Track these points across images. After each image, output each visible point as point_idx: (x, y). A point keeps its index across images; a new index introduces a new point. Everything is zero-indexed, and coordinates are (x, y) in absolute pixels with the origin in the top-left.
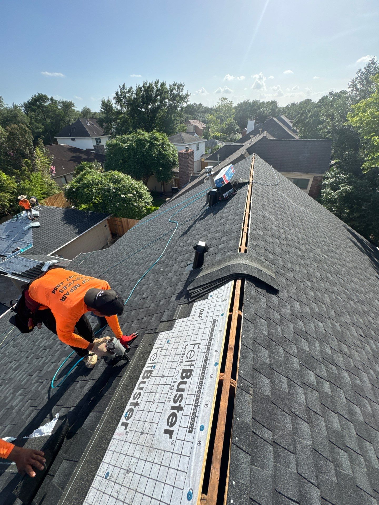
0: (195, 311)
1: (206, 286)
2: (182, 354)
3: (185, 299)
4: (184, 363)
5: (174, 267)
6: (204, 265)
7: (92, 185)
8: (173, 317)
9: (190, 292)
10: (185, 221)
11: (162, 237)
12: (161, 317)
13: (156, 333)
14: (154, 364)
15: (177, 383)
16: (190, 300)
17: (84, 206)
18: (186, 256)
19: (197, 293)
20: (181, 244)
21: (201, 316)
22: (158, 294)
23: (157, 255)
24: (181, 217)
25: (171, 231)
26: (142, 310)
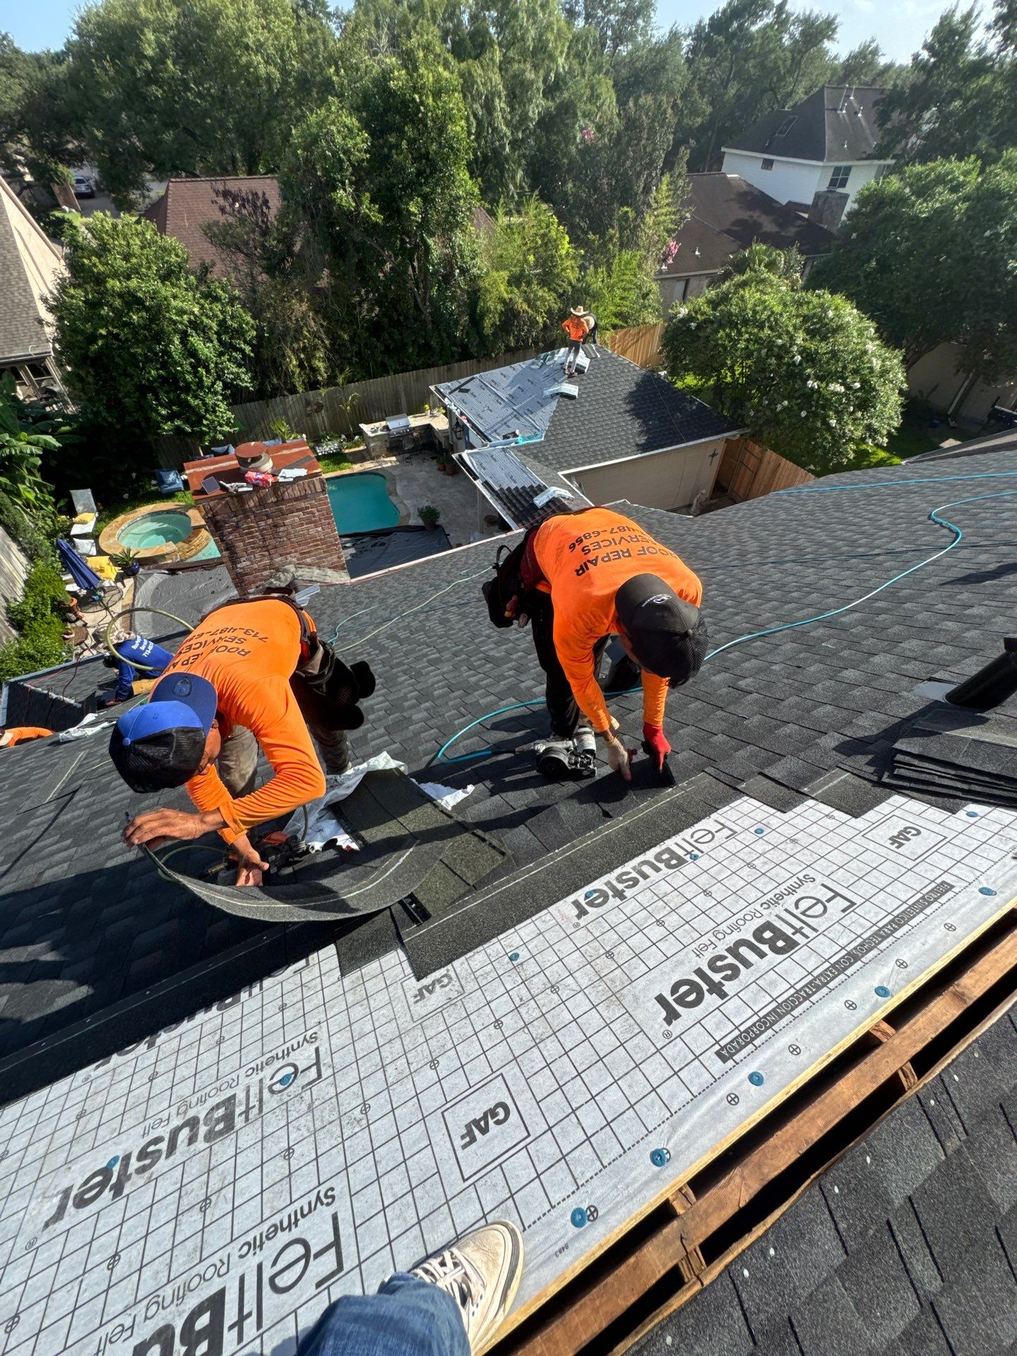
0: (887, 818)
1: (972, 775)
2: (785, 886)
3: (868, 764)
4: (779, 910)
5: (877, 659)
6: (999, 709)
7: (745, 322)
8: (804, 784)
9: (899, 757)
10: (998, 538)
11: (878, 555)
12: (770, 762)
13: (734, 789)
14: (696, 852)
15: (736, 936)
16: (885, 779)
17: (690, 380)
18: (941, 649)
19: (923, 777)
20: (940, 606)
21: (901, 845)
22: (786, 703)
23: (831, 600)
24: (985, 519)
25: (921, 552)
26: (720, 713)
